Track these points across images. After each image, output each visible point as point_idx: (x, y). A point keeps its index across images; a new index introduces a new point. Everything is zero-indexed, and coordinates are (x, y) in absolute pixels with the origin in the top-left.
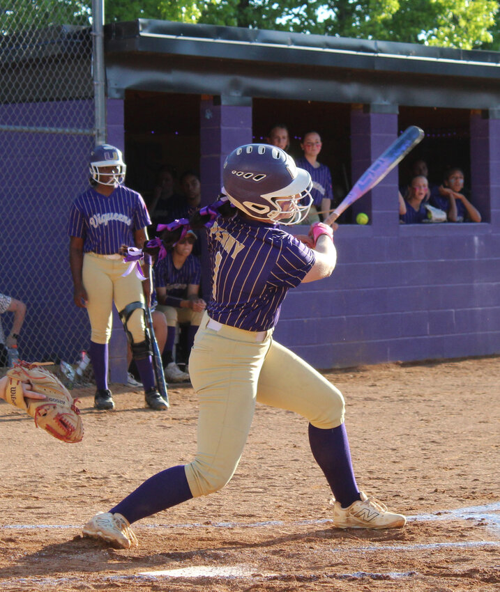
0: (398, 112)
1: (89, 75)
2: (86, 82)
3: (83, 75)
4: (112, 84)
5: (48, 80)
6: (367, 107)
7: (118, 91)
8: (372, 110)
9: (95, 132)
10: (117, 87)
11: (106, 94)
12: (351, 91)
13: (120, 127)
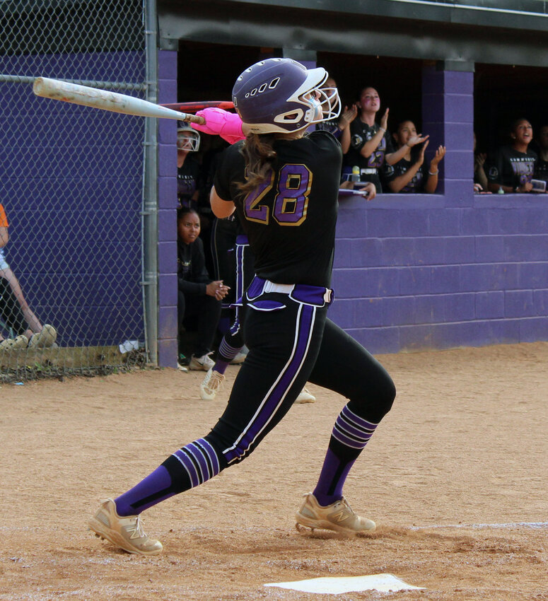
0: (474, 70)
1: (140, 24)
2: (136, 31)
3: (133, 24)
4: (165, 35)
5: (95, 28)
6: (440, 64)
7: (171, 41)
8: (446, 68)
9: (146, 87)
10: (170, 37)
11: (158, 45)
12: (424, 46)
13: (173, 82)
